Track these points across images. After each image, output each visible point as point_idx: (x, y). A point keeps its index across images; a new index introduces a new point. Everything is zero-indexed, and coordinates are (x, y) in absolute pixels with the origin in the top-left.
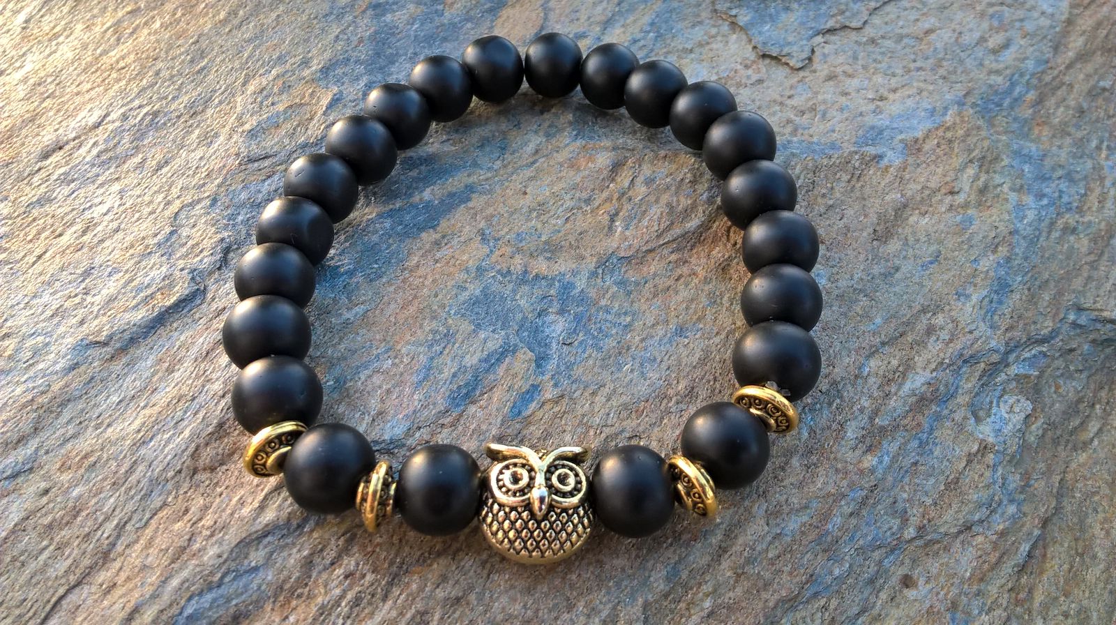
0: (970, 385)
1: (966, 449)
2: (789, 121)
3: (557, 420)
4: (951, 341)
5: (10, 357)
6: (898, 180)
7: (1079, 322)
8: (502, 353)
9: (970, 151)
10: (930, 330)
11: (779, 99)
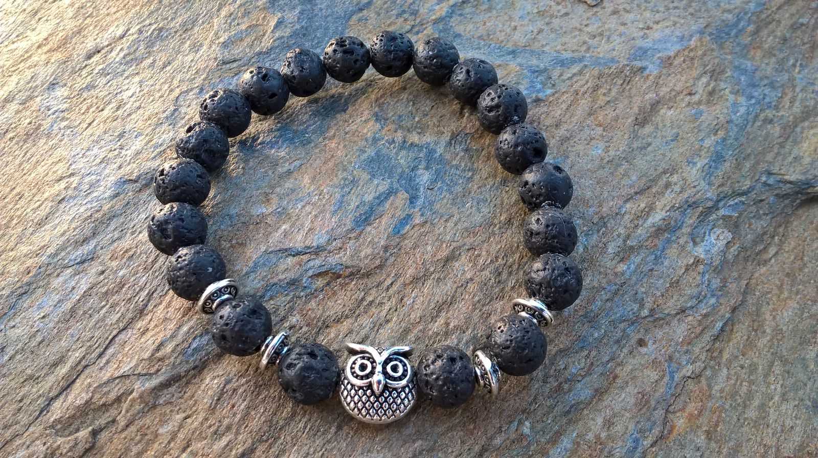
0: (691, 221)
1: (685, 262)
2: (585, 43)
3: (423, 237)
4: (681, 192)
5: (75, 188)
6: (655, 84)
7: (769, 182)
8: (389, 193)
9: (705, 66)
10: (668, 185)
11: (579, 26)
